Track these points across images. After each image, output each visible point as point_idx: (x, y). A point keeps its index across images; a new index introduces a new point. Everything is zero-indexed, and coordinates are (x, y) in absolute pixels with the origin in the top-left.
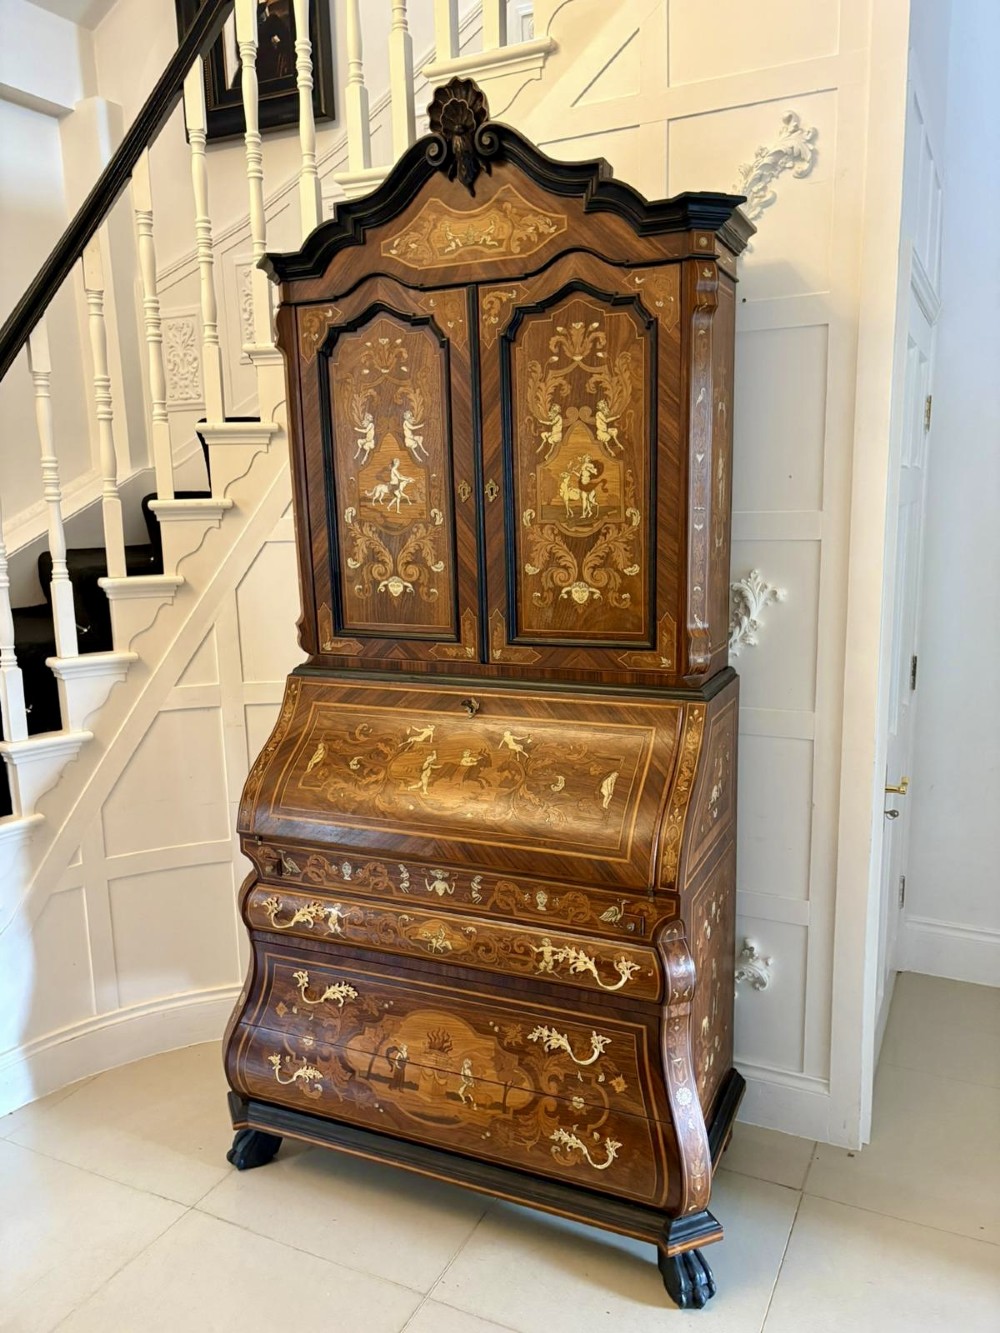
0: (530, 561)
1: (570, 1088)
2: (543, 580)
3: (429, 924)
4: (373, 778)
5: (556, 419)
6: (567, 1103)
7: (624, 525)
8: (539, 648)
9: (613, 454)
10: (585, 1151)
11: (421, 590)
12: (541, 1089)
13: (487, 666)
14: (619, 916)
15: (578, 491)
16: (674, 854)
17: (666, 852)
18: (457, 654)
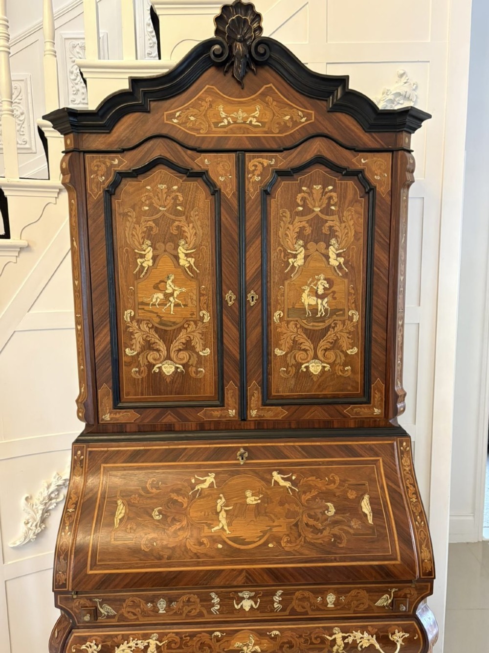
0: (278, 346)
2: (288, 359)
4: (178, 526)
5: (301, 249)
7: (347, 321)
8: (286, 407)
9: (340, 274)
11: (190, 369)
13: (246, 422)
14: (390, 601)
15: (315, 298)
16: (428, 551)
17: (422, 550)
18: (221, 415)
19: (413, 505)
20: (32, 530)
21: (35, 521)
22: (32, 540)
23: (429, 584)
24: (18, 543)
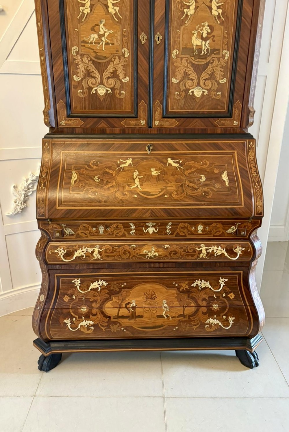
0: (174, 76)
1: (211, 301)
2: (181, 86)
3: (146, 247)
4: (110, 185)
5: (192, 2)
6: (211, 308)
7: (221, 58)
8: (177, 119)
9: (219, 22)
10: (220, 324)
11: (116, 91)
12: (199, 305)
13: (151, 129)
14: (235, 230)
15: (201, 40)
16: (260, 201)
17: (257, 201)
18: (136, 124)
19: (254, 177)
20: (18, 206)
21: (20, 201)
22: (19, 212)
23: (260, 221)
24: (11, 213)
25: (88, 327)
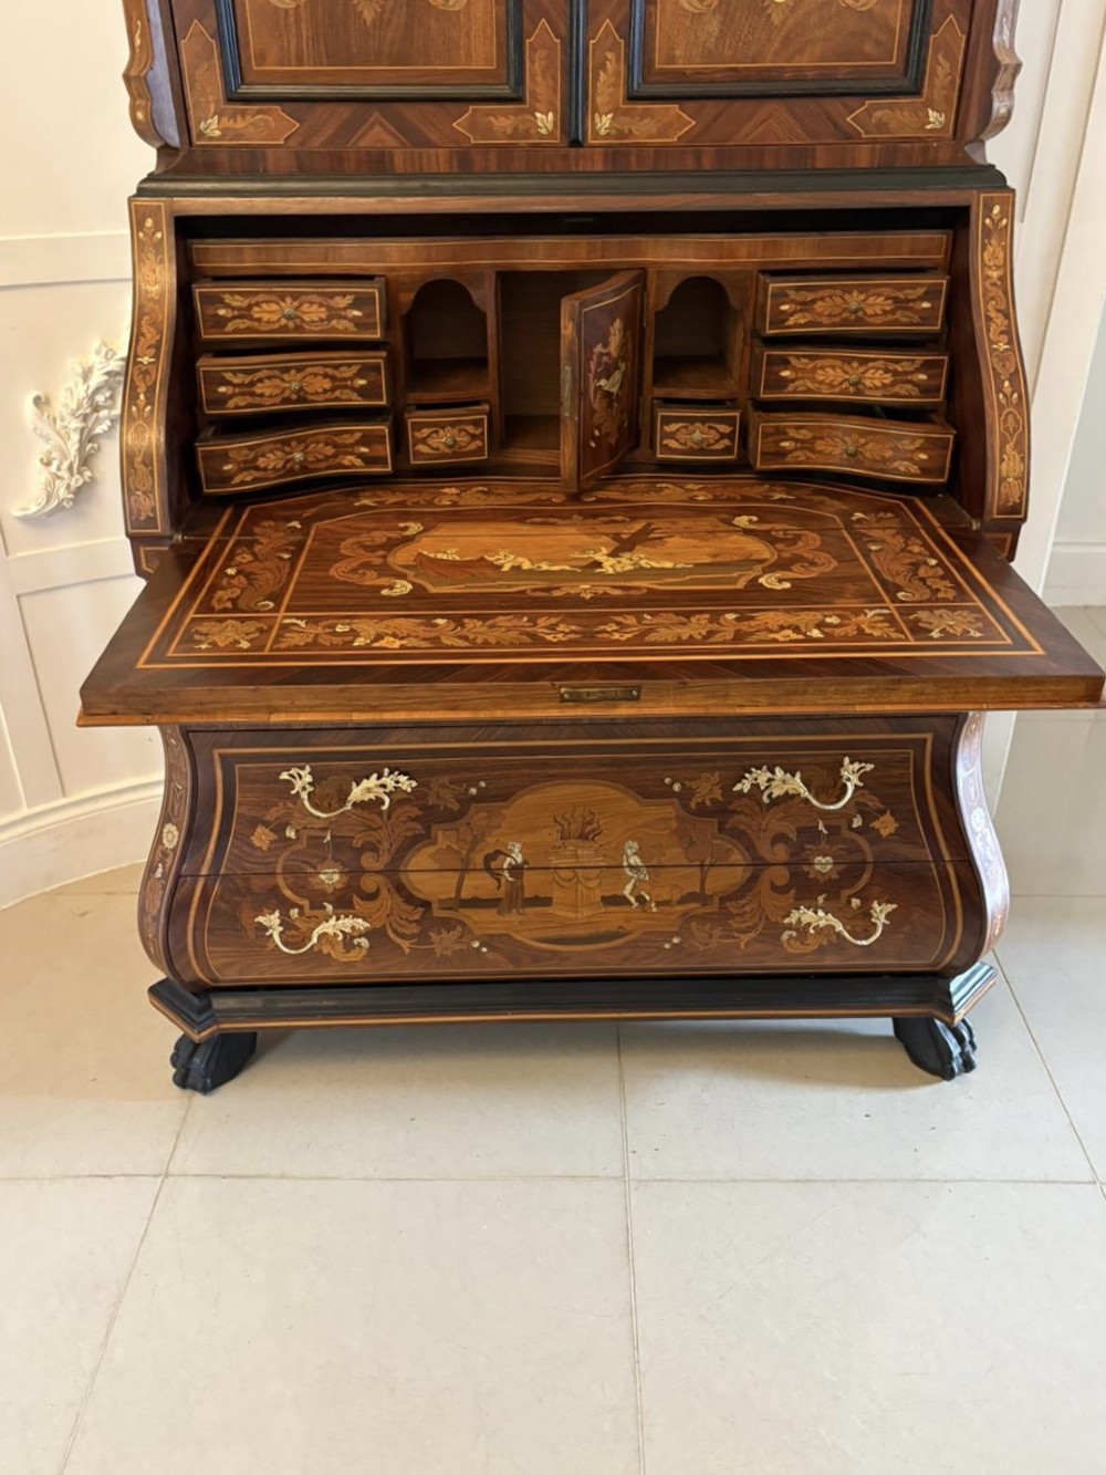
1: (808, 846)
6: (806, 868)
8: (691, 105)
10: (839, 927)
12: (761, 858)
13: (581, 150)
16: (1017, 457)
17: (1005, 457)
19: (997, 356)
20: (59, 477)
21: (66, 458)
22: (65, 504)
23: (1009, 537)
24: (34, 509)
25: (349, 941)
